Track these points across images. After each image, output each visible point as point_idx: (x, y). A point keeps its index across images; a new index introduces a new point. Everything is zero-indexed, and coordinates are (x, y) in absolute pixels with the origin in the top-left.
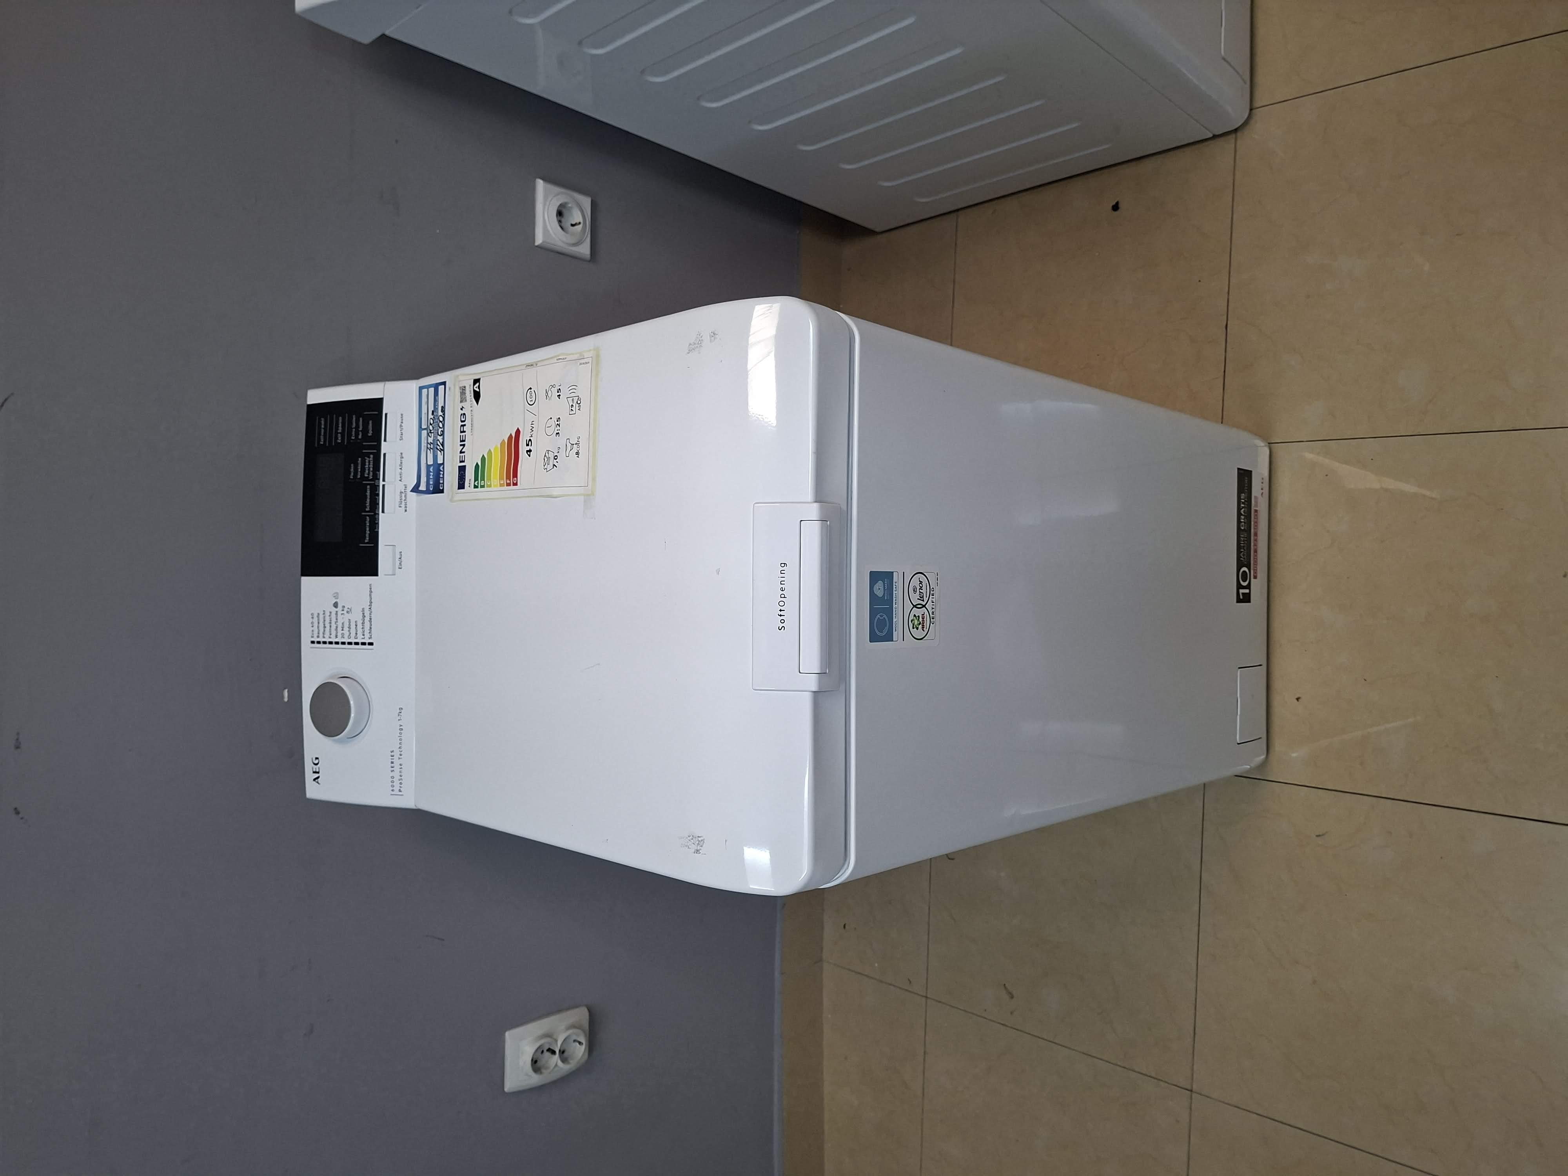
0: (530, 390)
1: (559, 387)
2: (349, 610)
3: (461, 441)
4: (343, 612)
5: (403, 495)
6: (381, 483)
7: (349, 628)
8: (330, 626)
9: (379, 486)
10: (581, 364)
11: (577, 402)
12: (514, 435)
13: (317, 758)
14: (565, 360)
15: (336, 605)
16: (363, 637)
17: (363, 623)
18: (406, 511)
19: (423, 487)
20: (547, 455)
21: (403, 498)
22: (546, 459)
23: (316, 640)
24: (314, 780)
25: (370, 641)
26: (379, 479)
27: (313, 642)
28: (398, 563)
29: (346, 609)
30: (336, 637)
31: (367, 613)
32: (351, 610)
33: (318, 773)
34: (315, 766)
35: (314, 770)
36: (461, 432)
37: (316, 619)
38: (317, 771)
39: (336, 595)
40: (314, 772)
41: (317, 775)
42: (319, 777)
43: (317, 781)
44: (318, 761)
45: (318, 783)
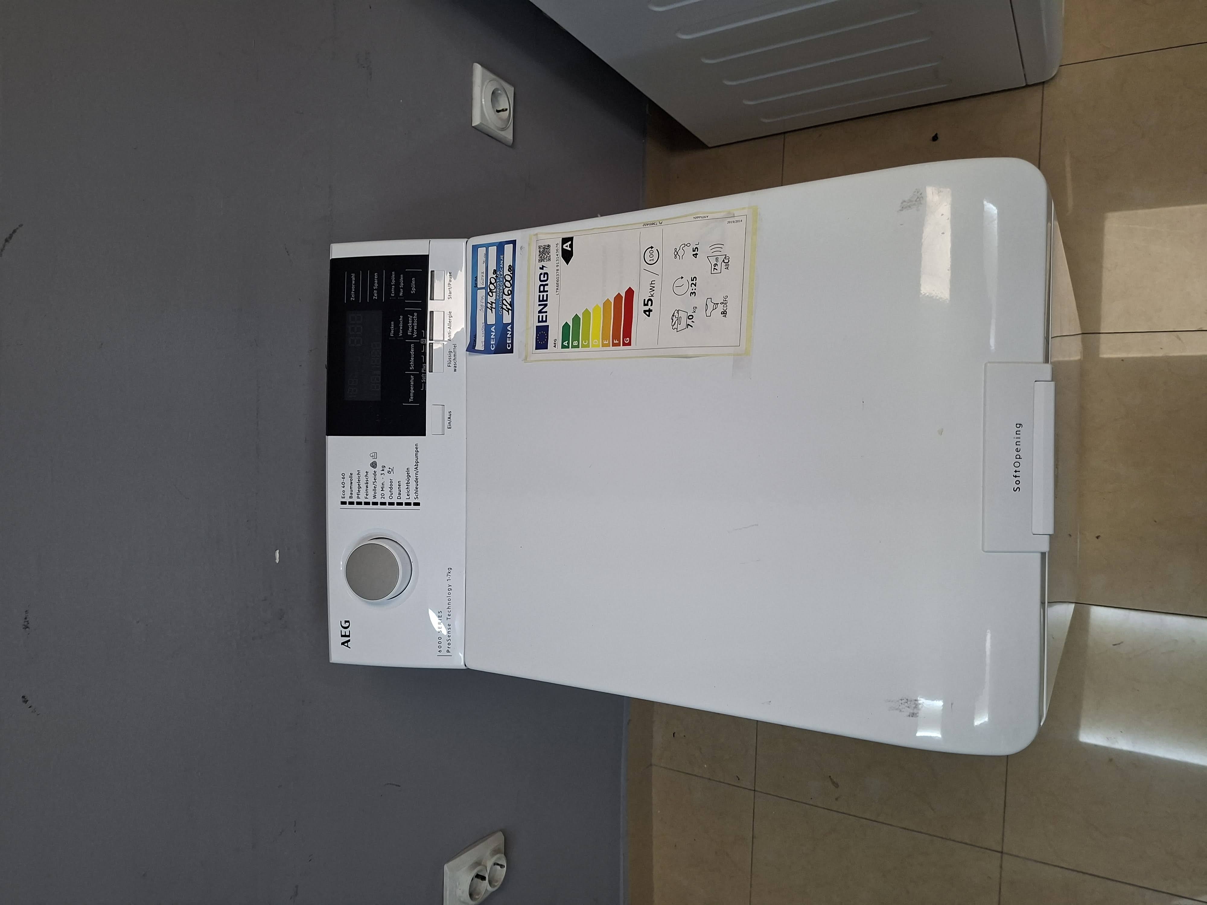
0: (650, 249)
1: (697, 246)
2: (390, 470)
3: (540, 301)
4: (383, 472)
5: (452, 355)
6: (428, 342)
7: (391, 488)
8: (367, 487)
9: (425, 345)
10: (729, 222)
11: (724, 261)
12: (623, 295)
13: (346, 622)
14: (706, 218)
15: (374, 465)
16: (408, 497)
17: (408, 483)
18: (455, 370)
19: (480, 345)
20: (676, 314)
21: (453, 358)
22: (675, 319)
23: (347, 500)
24: (343, 644)
25: (416, 501)
26: (425, 338)
27: (343, 503)
28: (446, 422)
29: (386, 469)
30: (375, 497)
31: (412, 473)
32: (392, 470)
33: (349, 636)
34: (344, 630)
35: (343, 634)
36: (540, 292)
37: (347, 481)
38: (347, 634)
39: (374, 455)
40: (342, 636)
41: (347, 639)
42: (349, 641)
43: (346, 644)
44: (347, 624)
45: (347, 646)
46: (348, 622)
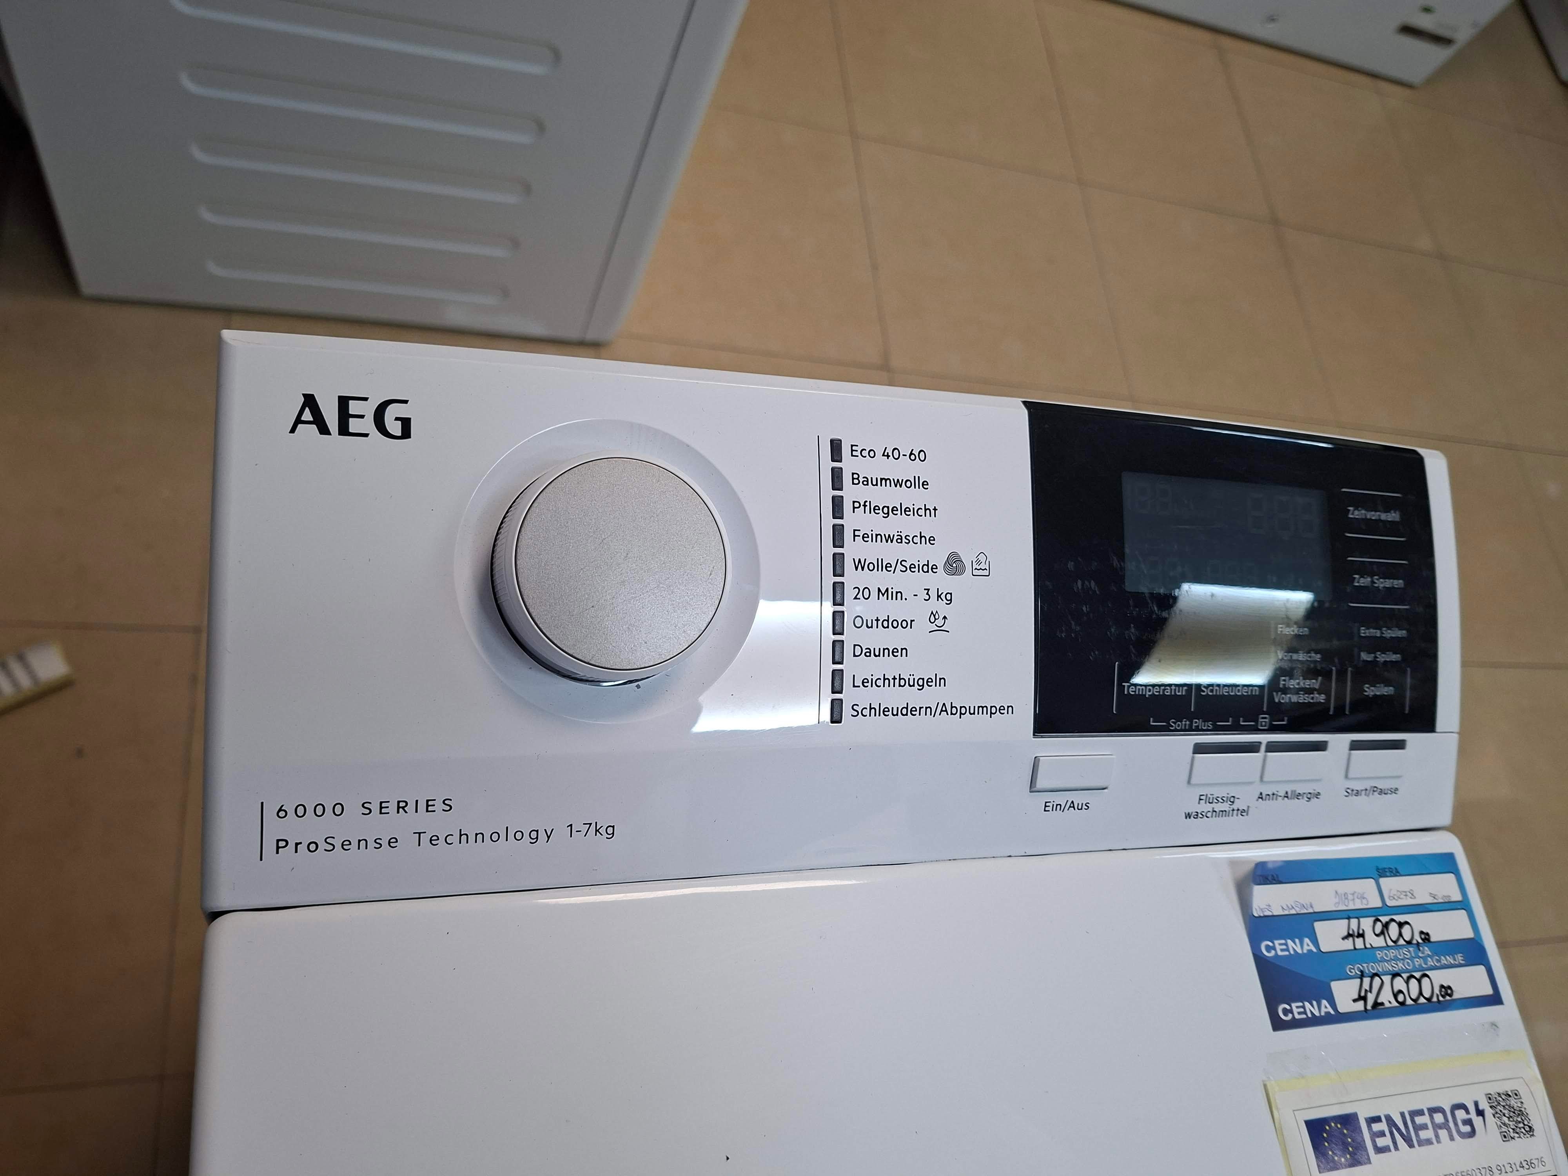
2: (940, 622)
4: (933, 594)
5: (1225, 806)
6: (1264, 738)
7: (887, 623)
8: (890, 539)
9: (1255, 730)
13: (406, 423)
15: (954, 565)
16: (858, 682)
17: (900, 681)
18: (1188, 816)
19: (1261, 901)
21: (1219, 807)
23: (848, 465)
24: (310, 401)
25: (847, 711)
26: (1273, 729)
27: (836, 447)
28: (1061, 799)
29: (941, 607)
30: (859, 565)
31: (931, 696)
32: (940, 629)
34: (368, 409)
35: (354, 407)
37: (904, 469)
38: (354, 425)
39: (983, 570)
40: (343, 402)
41: (332, 419)
42: (324, 430)
43: (307, 416)
44: (395, 428)
45: (298, 421)
46: (406, 433)
